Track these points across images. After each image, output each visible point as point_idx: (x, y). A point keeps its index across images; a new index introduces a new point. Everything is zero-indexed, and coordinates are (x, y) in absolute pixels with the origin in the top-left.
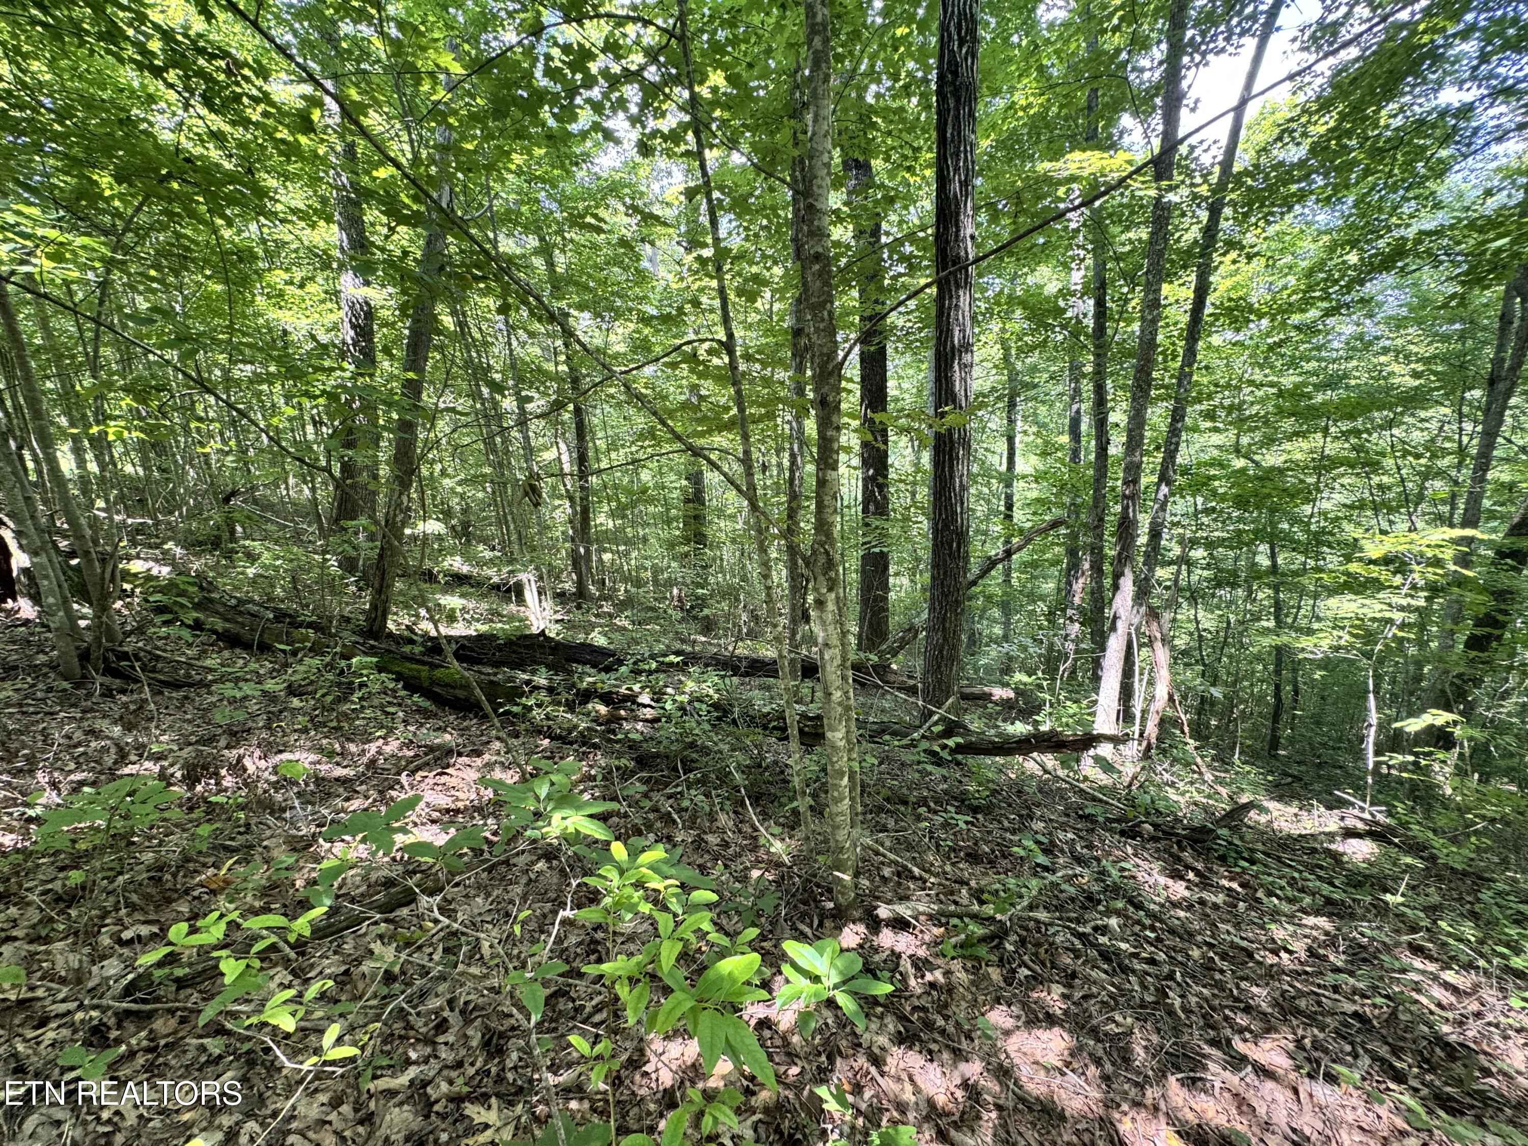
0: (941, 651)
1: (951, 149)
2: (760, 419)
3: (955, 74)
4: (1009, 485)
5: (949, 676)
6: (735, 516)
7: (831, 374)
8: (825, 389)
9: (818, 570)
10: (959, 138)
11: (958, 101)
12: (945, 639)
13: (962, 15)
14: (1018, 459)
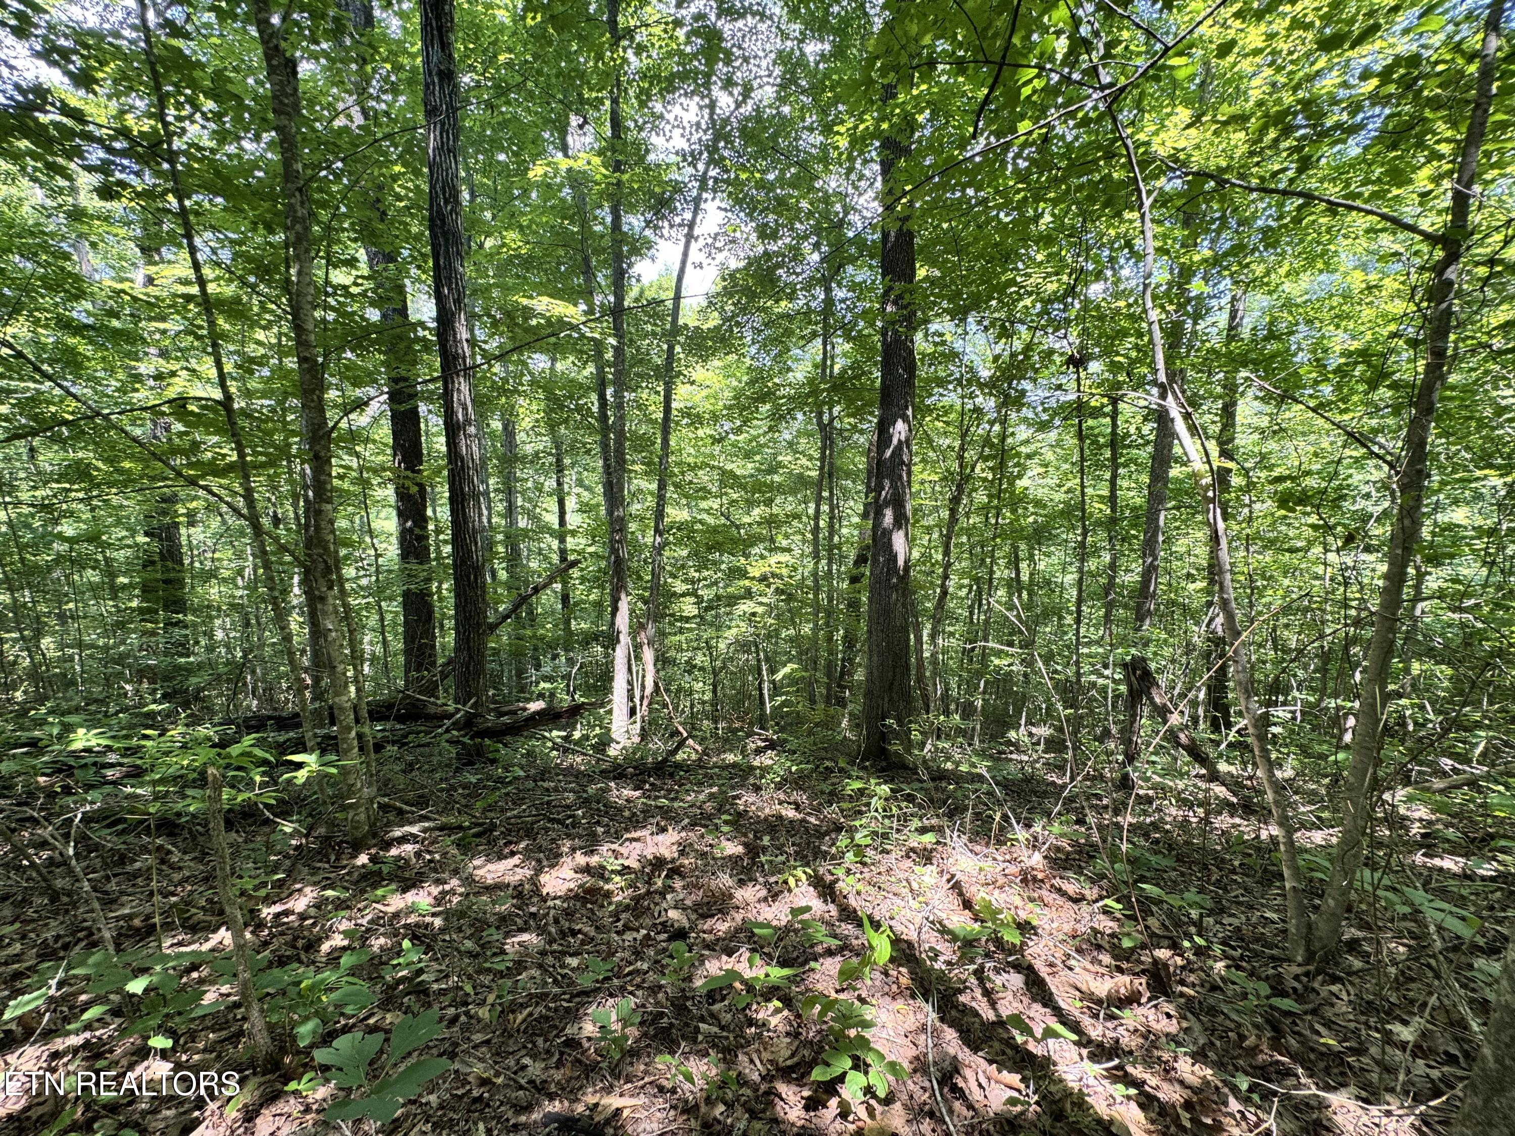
0: (468, 668)
1: (444, 273)
2: (263, 466)
3: (443, 221)
4: (562, 541)
5: (477, 688)
6: (234, 579)
7: (321, 438)
8: (318, 448)
9: (318, 575)
10: (450, 267)
11: (447, 241)
12: (471, 657)
13: (445, 183)
14: (568, 517)
